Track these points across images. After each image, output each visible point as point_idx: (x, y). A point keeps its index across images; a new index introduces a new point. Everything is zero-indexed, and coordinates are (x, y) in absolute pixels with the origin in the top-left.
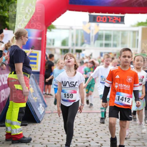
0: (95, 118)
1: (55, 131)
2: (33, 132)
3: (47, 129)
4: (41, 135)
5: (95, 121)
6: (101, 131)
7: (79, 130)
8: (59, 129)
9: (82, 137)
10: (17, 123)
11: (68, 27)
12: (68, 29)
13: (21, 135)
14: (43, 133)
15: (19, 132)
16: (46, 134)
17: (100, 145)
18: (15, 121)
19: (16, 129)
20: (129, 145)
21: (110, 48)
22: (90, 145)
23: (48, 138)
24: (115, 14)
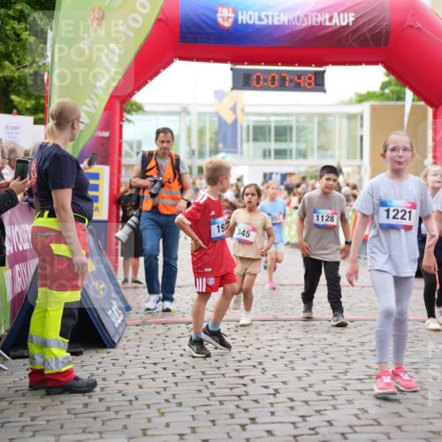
0: (257, 331)
1: (155, 364)
2: (98, 368)
3: (133, 361)
4: (120, 375)
5: (258, 339)
6: (274, 360)
7: (216, 361)
8: (166, 360)
9: (225, 377)
10: (59, 344)
11: (178, 109)
12: (178, 113)
13: (69, 372)
14: (125, 370)
15: (65, 365)
16: (132, 373)
17: (273, 392)
18: (54, 337)
19: (57, 358)
20: (345, 389)
21: (288, 161)
22: (247, 394)
23: (139, 382)
24: (300, 65)
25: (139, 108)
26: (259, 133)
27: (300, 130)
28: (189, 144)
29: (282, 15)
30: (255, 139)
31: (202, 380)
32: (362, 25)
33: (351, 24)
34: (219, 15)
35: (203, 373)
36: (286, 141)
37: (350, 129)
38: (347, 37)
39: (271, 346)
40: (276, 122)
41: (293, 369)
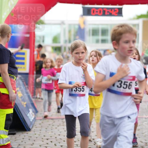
1: (47, 139)
2: (22, 141)
3: (38, 138)
4: (32, 145)
8: (52, 138)
9: (77, 146)
10: (4, 132)
11: (59, 22)
12: (60, 24)
14: (34, 142)
15: (6, 142)
16: (37, 144)
18: (2, 130)
19: (3, 139)
26: (95, 32)
40: (102, 28)
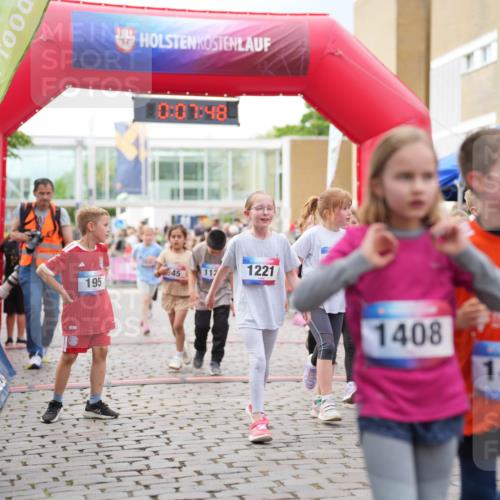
0: (161, 396)
1: (42, 437)
3: (16, 434)
4: (1, 452)
5: (162, 405)
6: (181, 428)
7: (115, 431)
8: (56, 431)
9: (123, 449)
11: (72, 142)
12: (73, 148)
14: (6, 444)
16: (14, 448)
17: (178, 465)
20: (260, 460)
21: (199, 203)
22: (148, 467)
23: (23, 458)
24: (210, 95)
25: (26, 141)
26: (167, 170)
27: (213, 167)
28: (86, 182)
29: (189, 38)
30: (162, 177)
31: (97, 453)
32: (279, 51)
33: (266, 50)
34: (117, 37)
35: (99, 445)
36: (196, 179)
37: (268, 167)
38: (262, 64)
39: (177, 412)
40: (185, 158)
41: (202, 438)
